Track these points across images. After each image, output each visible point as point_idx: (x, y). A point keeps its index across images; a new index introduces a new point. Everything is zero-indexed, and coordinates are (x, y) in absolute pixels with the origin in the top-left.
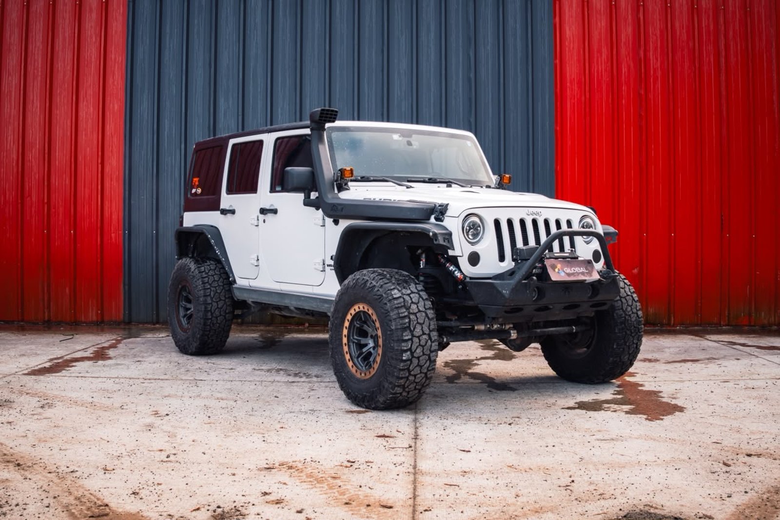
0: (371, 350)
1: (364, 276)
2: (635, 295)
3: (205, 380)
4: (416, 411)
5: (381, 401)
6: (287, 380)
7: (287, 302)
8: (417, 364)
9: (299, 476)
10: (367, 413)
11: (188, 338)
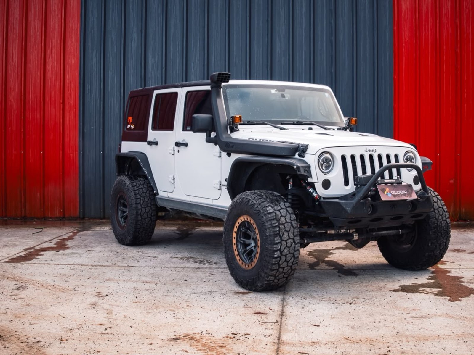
0: (253, 248)
1: (248, 196)
2: (445, 207)
3: (135, 267)
4: (285, 292)
5: (259, 286)
6: (194, 267)
7: (194, 210)
8: (284, 260)
9: (197, 346)
10: (249, 294)
11: (124, 233)
